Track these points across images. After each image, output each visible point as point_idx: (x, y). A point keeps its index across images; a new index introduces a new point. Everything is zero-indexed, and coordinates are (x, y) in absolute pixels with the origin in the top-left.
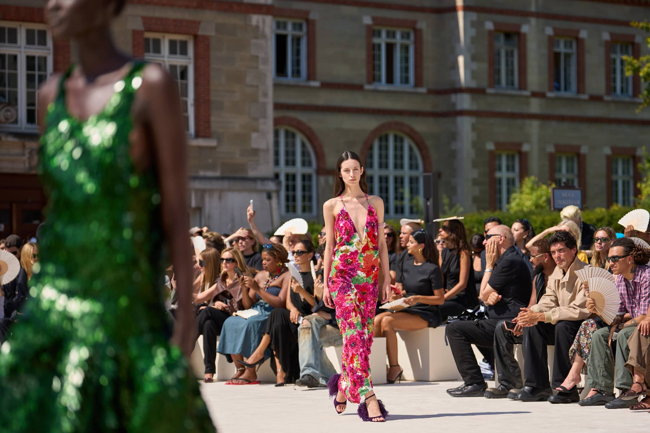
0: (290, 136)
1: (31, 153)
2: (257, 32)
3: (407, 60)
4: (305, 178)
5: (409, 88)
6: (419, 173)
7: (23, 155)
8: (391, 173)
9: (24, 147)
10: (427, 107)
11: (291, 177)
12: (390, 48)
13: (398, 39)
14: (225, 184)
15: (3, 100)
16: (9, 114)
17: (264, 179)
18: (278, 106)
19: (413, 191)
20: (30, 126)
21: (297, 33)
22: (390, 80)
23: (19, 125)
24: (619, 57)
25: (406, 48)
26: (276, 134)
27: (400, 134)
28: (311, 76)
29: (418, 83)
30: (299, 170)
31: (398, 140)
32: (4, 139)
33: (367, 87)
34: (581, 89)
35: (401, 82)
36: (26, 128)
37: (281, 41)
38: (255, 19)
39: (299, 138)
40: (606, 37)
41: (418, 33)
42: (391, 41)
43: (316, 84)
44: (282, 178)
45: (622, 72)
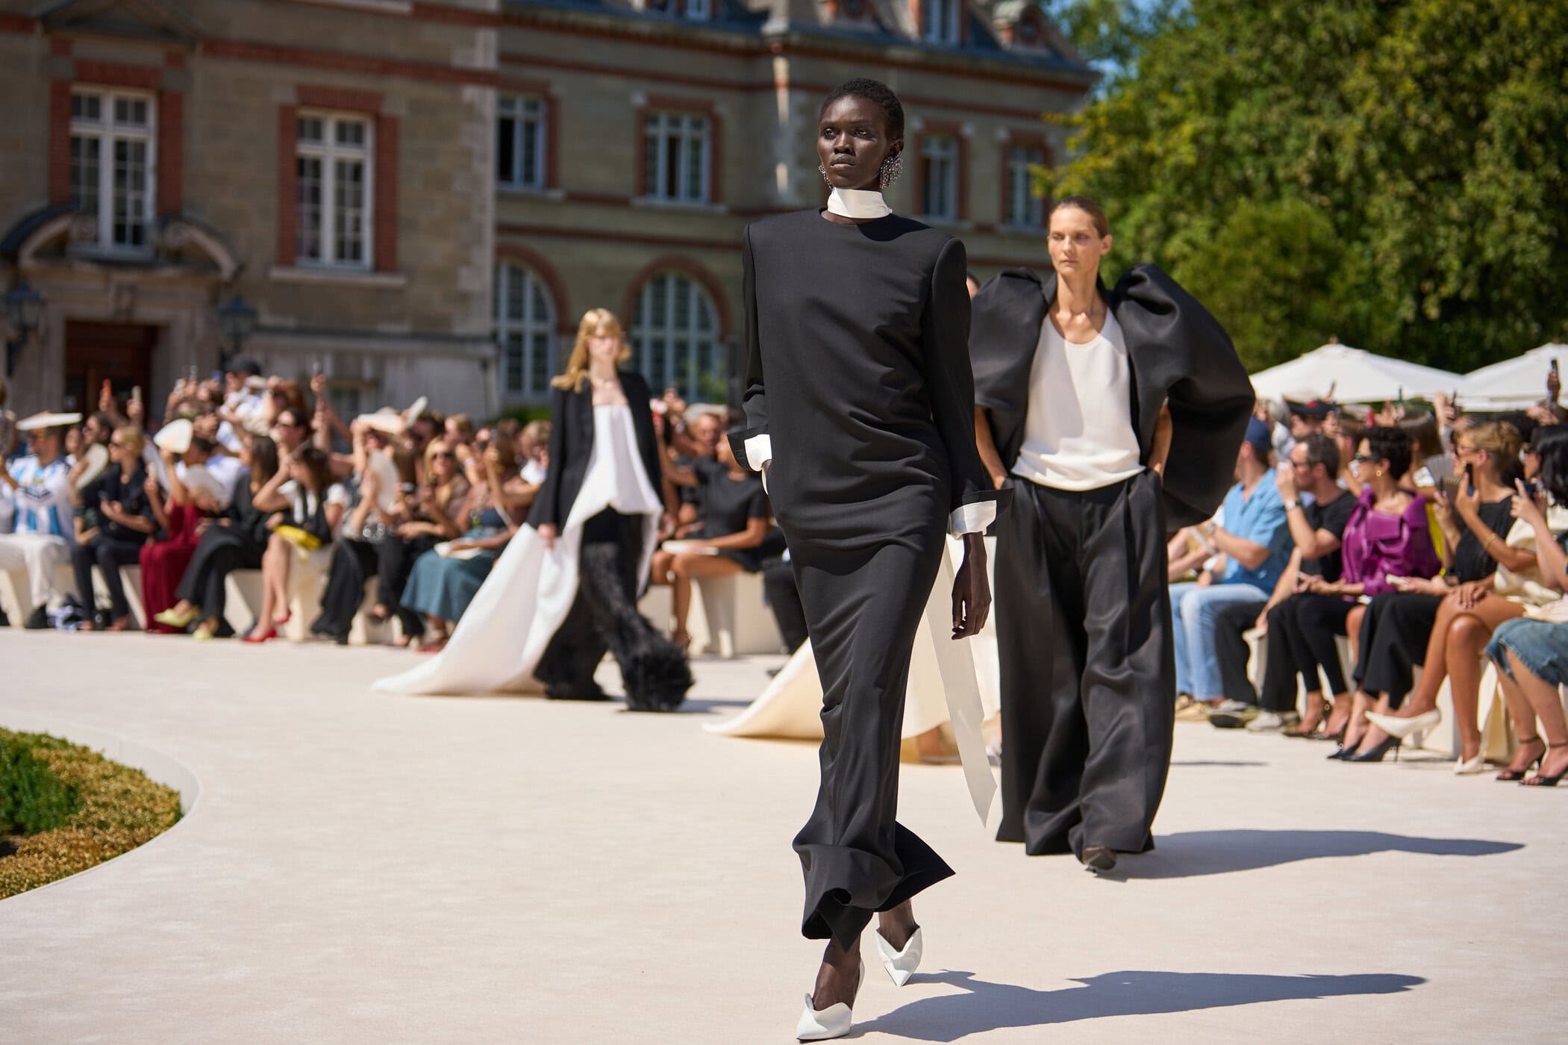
0: (516, 274)
1: (120, 290)
2: (471, 112)
3: (696, 161)
4: (540, 339)
5: (701, 204)
6: (712, 334)
7: (107, 293)
8: (670, 334)
9: (108, 280)
10: (726, 232)
11: (517, 338)
12: (673, 143)
13: (685, 131)
14: (417, 346)
16: (85, 227)
17: (476, 340)
18: (502, 228)
19: (704, 364)
20: (118, 247)
21: (531, 116)
22: (672, 191)
23: (102, 245)
24: (1020, 167)
25: (696, 145)
26: (496, 270)
27: (684, 275)
28: (551, 182)
29: (716, 196)
30: (529, 326)
31: (683, 285)
33: (639, 202)
34: (962, 213)
35: (689, 196)
36: (111, 252)
37: (506, 127)
38: (470, 93)
39: (530, 278)
40: (1002, 134)
41: (716, 122)
42: (674, 131)
43: (557, 194)
44: (503, 337)
45: (1028, 190)
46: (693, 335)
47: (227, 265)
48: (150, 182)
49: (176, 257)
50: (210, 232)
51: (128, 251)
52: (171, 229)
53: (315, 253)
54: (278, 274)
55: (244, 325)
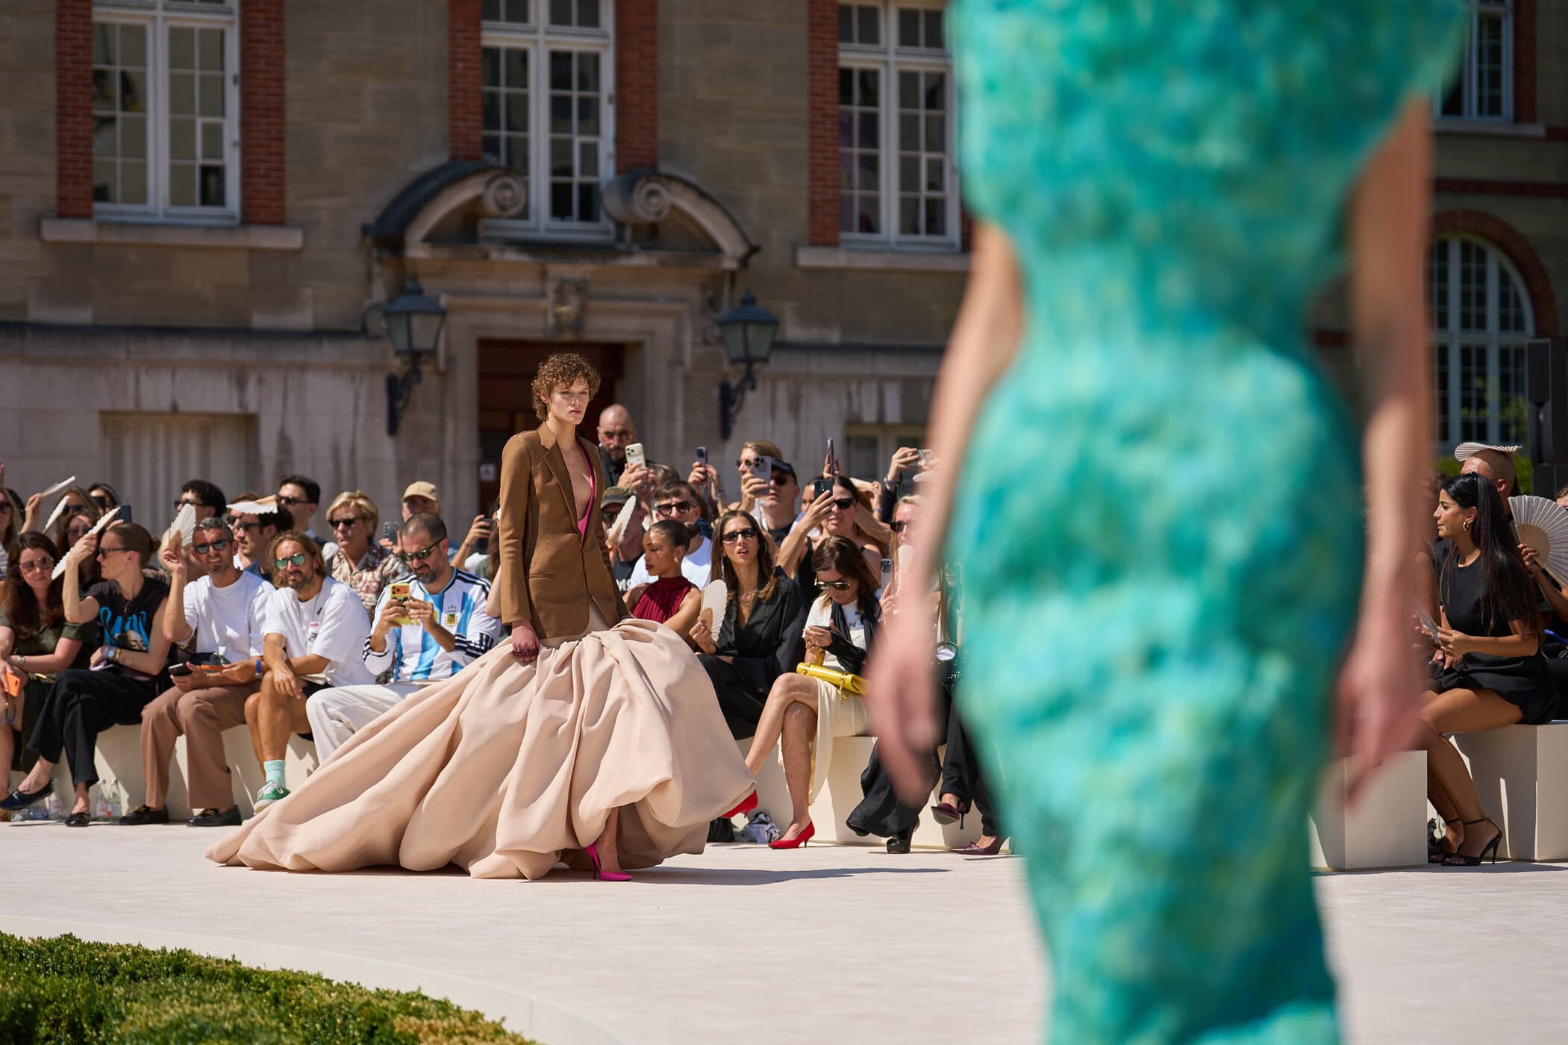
1: (563, 290)
5: (1501, 124)
6: (1527, 337)
7: (543, 295)
8: (1453, 338)
9: (544, 275)
15: (493, 160)
16: (508, 194)
19: (1509, 386)
20: (558, 224)
22: (1452, 103)
23: (531, 223)
27: (1477, 241)
29: (1524, 111)
31: (1473, 255)
32: (495, 255)
35: (1480, 111)
36: (549, 230)
46: (1493, 338)
47: (731, 245)
48: (608, 115)
49: (650, 235)
50: (703, 195)
51: (574, 229)
52: (639, 195)
53: (869, 224)
54: (808, 258)
55: (759, 341)
